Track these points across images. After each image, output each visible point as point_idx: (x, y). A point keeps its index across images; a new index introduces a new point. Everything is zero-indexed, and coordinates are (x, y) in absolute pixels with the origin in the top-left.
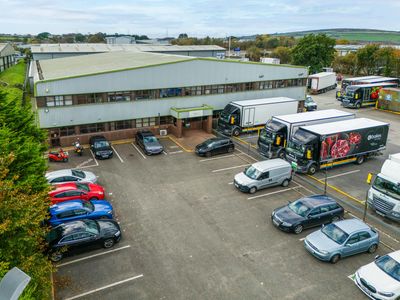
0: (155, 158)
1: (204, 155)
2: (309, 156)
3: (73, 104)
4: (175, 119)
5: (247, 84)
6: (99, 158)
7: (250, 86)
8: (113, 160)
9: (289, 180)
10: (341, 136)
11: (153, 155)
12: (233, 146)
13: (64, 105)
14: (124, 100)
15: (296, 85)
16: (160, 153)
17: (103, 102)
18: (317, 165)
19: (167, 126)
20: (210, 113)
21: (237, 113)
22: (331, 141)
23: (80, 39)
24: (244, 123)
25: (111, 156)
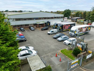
0: (33, 31)
1: (43, 30)
2: (61, 28)
3: (16, 21)
4: (37, 24)
5: (52, 17)
6: (22, 31)
7: (52, 18)
8: (25, 31)
9: (57, 32)
10: (67, 25)
11: (33, 30)
12: (48, 29)
13: (14, 21)
14: (26, 20)
15: (61, 18)
16: (34, 30)
17: (22, 20)
18: (62, 30)
19: (36, 26)
20: (44, 23)
21: (49, 23)
22: (65, 26)
23: (16, 12)
24: (51, 25)
25: (24, 31)
